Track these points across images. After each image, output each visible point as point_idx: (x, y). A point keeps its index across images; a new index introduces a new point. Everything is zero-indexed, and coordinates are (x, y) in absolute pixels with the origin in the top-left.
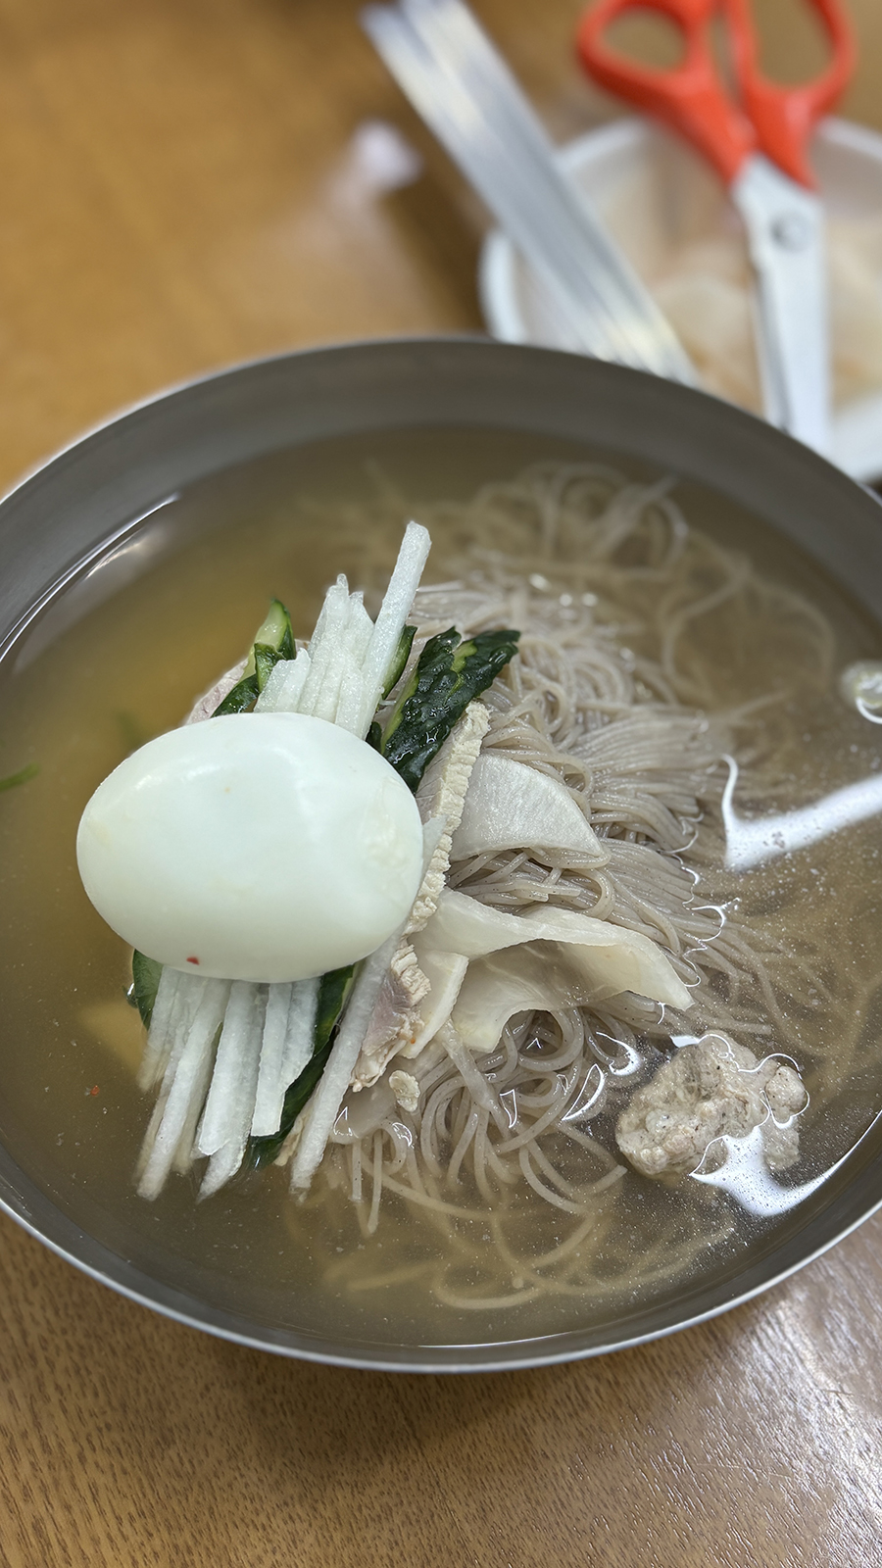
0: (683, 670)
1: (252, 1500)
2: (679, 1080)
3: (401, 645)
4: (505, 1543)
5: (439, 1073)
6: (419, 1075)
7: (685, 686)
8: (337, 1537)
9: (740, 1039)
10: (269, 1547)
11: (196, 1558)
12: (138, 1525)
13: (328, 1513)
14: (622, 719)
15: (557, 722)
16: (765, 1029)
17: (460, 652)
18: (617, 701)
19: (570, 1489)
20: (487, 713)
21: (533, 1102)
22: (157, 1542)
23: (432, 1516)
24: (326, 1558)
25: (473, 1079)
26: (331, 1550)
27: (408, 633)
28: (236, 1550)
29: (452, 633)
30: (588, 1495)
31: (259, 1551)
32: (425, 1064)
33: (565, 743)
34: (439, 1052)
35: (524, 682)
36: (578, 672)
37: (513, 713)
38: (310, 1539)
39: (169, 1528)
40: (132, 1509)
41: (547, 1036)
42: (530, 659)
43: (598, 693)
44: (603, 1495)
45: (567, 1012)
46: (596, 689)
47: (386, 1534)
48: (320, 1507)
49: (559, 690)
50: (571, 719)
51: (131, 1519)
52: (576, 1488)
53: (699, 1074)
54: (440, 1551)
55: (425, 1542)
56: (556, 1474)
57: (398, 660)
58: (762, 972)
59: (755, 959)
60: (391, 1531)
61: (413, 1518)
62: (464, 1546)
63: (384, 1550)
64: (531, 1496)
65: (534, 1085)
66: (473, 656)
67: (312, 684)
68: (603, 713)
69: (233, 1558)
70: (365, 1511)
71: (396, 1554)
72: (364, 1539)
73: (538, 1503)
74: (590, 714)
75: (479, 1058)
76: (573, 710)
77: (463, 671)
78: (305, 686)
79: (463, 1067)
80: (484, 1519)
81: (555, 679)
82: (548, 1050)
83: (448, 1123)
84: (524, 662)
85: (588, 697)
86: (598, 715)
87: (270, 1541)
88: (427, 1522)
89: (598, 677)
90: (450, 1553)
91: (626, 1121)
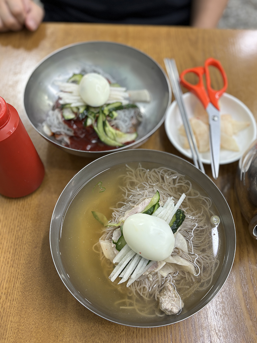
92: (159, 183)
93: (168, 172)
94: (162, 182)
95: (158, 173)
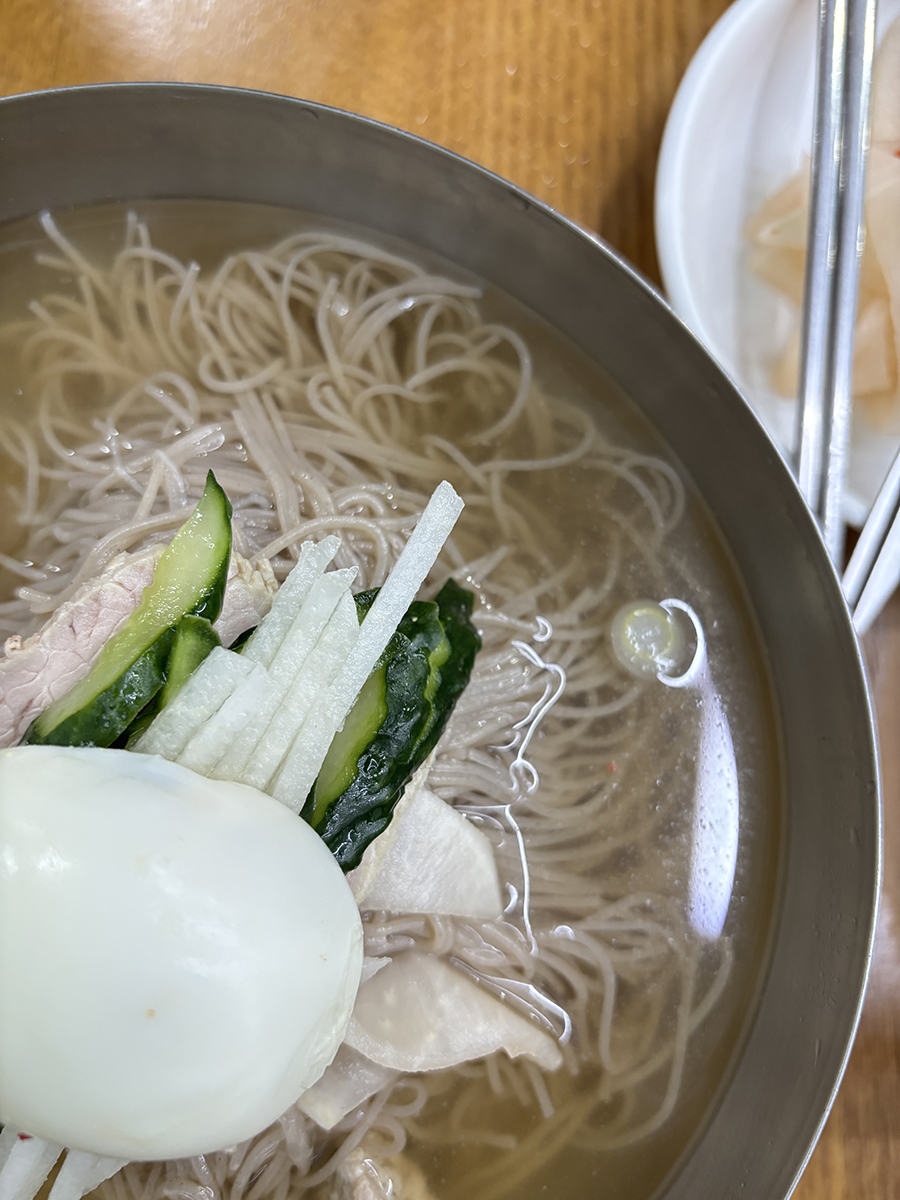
92: (287, 366)
93: (353, 270)
94: (307, 361)
95: (270, 285)
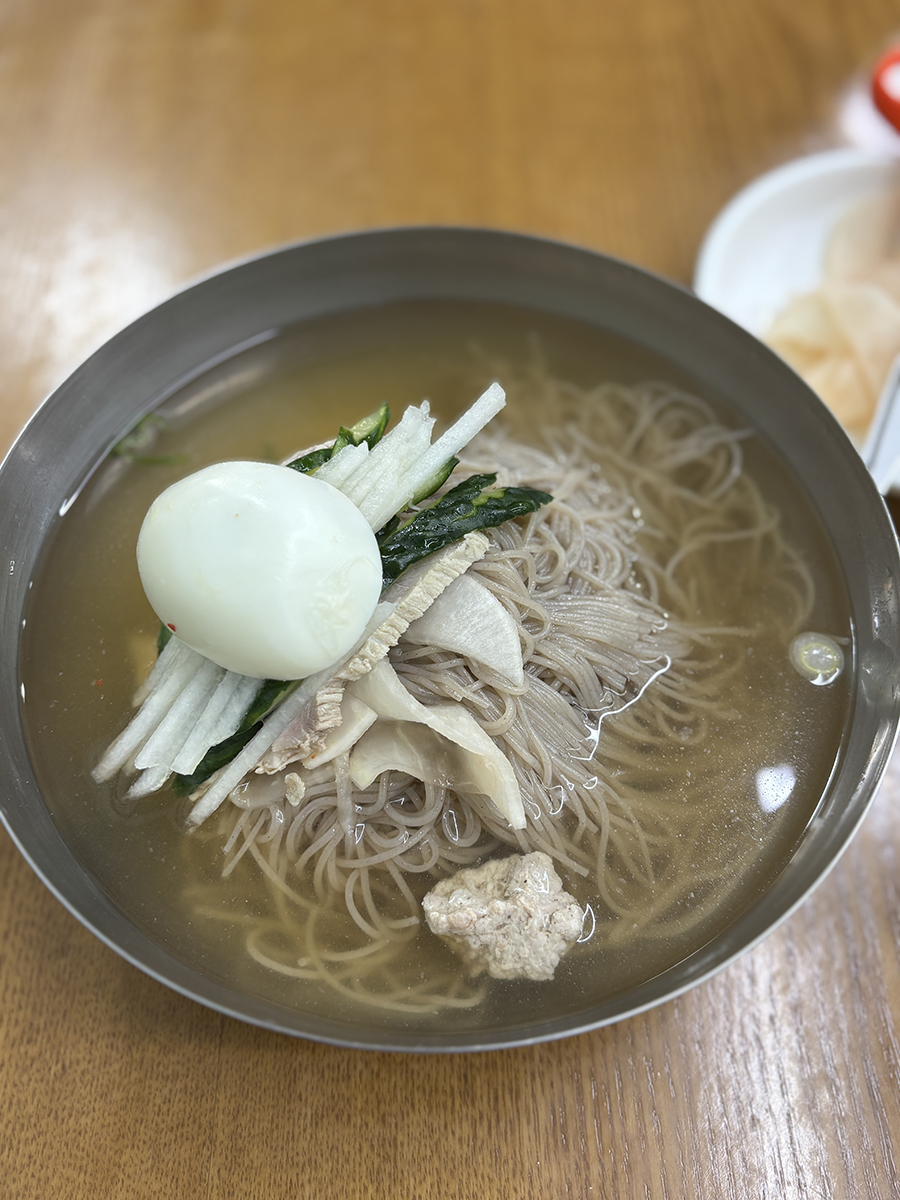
0: (680, 576)
1: (94, 1020)
2: (497, 877)
3: (443, 470)
4: (240, 1141)
5: (325, 789)
6: (310, 784)
7: (673, 590)
8: (134, 1075)
9: (559, 868)
10: (88, 1058)
11: (39, 1038)
12: (16, 997)
13: (137, 1056)
14: (603, 596)
15: (549, 577)
16: (585, 872)
17: (489, 491)
18: (607, 580)
19: (305, 1130)
20: (488, 545)
21: (377, 840)
22: (21, 1015)
23: (202, 1096)
24: (120, 1085)
25: (345, 803)
26: (125, 1081)
27: (453, 463)
28: (66, 1047)
29: (491, 478)
30: (313, 1142)
31: (80, 1056)
32: (319, 777)
33: (545, 594)
34: (331, 774)
35: (537, 534)
36: (588, 545)
37: (507, 554)
38: (116, 1066)
39: (34, 1009)
40: (18, 985)
41: (416, 800)
42: (555, 521)
43: (595, 571)
44: (324, 1147)
45: (437, 788)
46: (597, 562)
47: (166, 1091)
48: (134, 1049)
49: (562, 555)
50: (563, 579)
51: (15, 991)
52: (309, 1131)
53: (511, 879)
54: (194, 1122)
55: (188, 1110)
56: (300, 1114)
57: (436, 480)
58: (606, 829)
59: (605, 817)
60: (171, 1091)
61: (189, 1090)
62: (212, 1128)
63: (158, 1101)
64: (275, 1120)
65: (388, 830)
66: (497, 500)
67: (361, 470)
68: (590, 584)
69: (62, 1051)
70: (161, 1068)
71: (165, 1108)
72: (150, 1087)
73: (277, 1127)
74: (580, 581)
75: (355, 791)
76: (566, 573)
77: (483, 506)
78: (356, 470)
79: (341, 792)
80: (235, 1118)
81: (566, 547)
82: (410, 808)
83: (315, 827)
84: (548, 521)
85: (586, 568)
86: (587, 583)
87: (90, 1053)
88: (196, 1099)
89: (603, 558)
90: (200, 1127)
91: (442, 886)
